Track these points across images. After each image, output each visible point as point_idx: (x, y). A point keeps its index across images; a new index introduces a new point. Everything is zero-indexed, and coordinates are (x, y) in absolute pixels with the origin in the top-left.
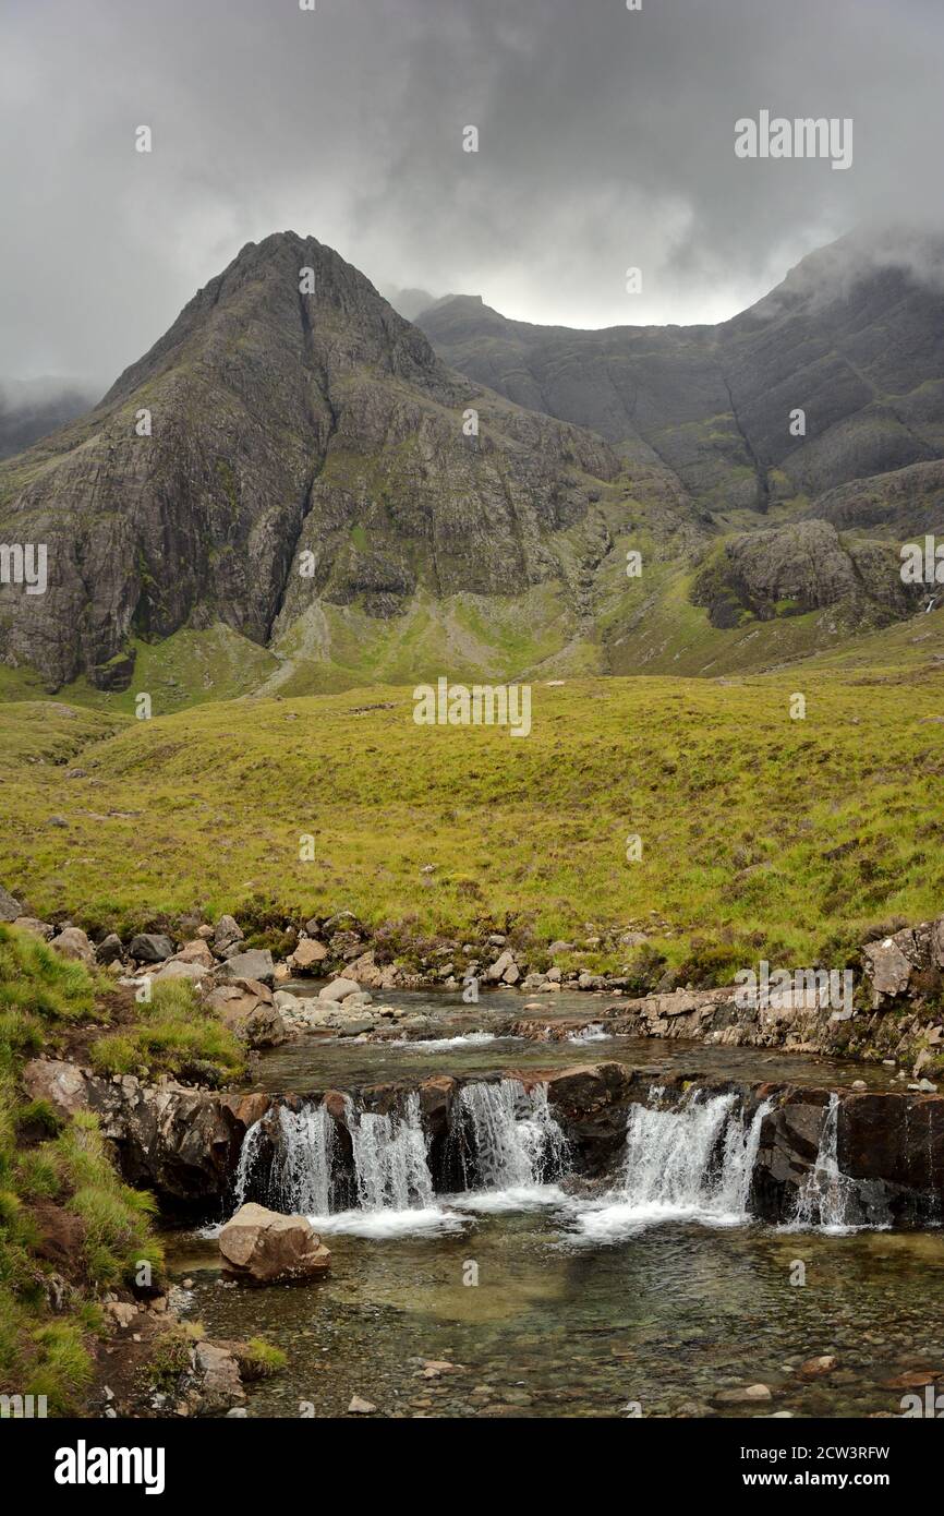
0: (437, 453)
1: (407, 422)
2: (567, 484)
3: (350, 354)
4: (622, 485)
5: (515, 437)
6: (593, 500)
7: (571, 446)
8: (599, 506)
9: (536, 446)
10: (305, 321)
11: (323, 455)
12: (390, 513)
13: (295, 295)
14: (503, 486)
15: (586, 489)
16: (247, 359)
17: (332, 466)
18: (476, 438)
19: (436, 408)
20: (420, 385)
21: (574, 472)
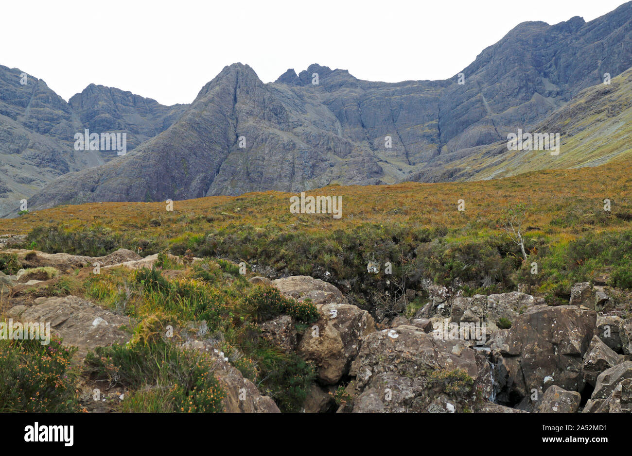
0: (270, 151)
1: (262, 140)
2: (322, 160)
3: (247, 113)
4: (346, 160)
5: (308, 142)
6: (332, 166)
7: (332, 144)
8: (332, 168)
9: (316, 145)
10: (235, 100)
11: (229, 153)
12: (248, 174)
13: (232, 90)
14: (293, 163)
15: (330, 162)
16: (204, 119)
17: (231, 157)
18: (288, 144)
19: (278, 132)
20: (275, 123)
21: (330, 155)
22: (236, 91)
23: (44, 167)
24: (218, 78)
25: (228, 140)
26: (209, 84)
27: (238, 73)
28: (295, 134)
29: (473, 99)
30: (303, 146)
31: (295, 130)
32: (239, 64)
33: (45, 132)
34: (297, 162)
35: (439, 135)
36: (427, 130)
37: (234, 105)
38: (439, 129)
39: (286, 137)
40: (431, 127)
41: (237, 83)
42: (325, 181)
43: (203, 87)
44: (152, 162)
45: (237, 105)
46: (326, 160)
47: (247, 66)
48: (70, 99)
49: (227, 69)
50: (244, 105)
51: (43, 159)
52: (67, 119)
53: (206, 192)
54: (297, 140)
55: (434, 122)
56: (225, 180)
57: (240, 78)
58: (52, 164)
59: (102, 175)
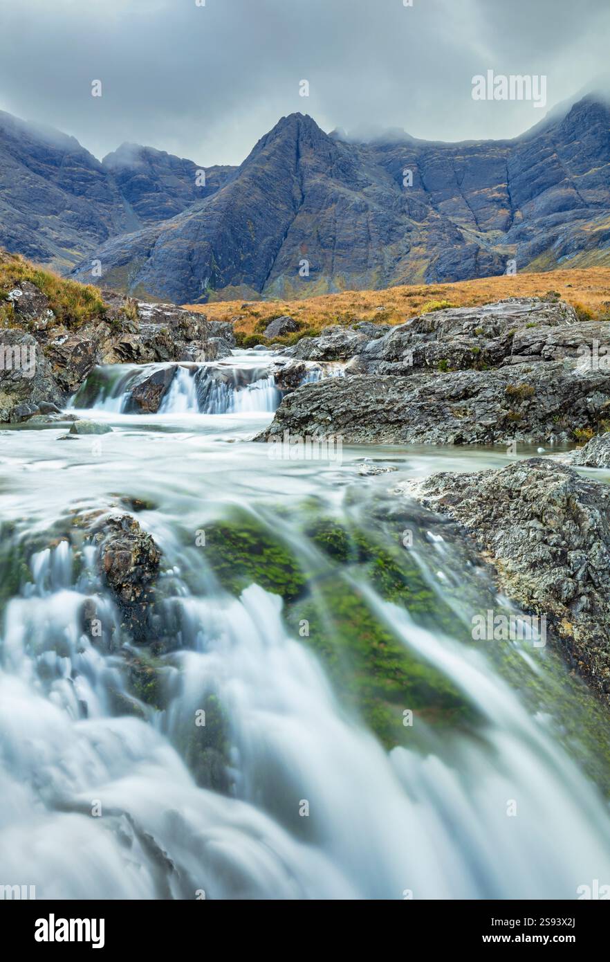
1: (332, 199)
2: (398, 224)
3: (313, 169)
4: (423, 224)
5: (381, 204)
6: (409, 231)
7: (406, 207)
8: (410, 233)
9: (390, 208)
10: (298, 155)
11: (296, 214)
12: (319, 238)
13: (294, 144)
14: (367, 226)
15: (406, 226)
16: (267, 175)
17: (299, 218)
18: (360, 206)
19: (348, 192)
20: (344, 182)
21: (405, 218)
22: (298, 144)
23: (83, 230)
24: (276, 130)
25: (294, 200)
26: (266, 137)
27: (299, 124)
28: (365, 194)
29: (549, 160)
30: (376, 207)
31: (366, 190)
32: (299, 114)
33: (79, 194)
34: (371, 225)
35: (510, 200)
36: (496, 195)
37: (297, 160)
38: (509, 194)
39: (357, 198)
40: (499, 190)
41: (299, 135)
42: (405, 248)
43: (259, 141)
44: (216, 223)
45: (301, 160)
46: (401, 225)
47: (307, 117)
48: (103, 159)
49: (284, 121)
50: (308, 160)
51: (82, 222)
52: (102, 180)
53: (275, 257)
54: (369, 202)
55: (503, 185)
56: (295, 245)
57: (302, 129)
58: (91, 227)
59: (157, 237)
